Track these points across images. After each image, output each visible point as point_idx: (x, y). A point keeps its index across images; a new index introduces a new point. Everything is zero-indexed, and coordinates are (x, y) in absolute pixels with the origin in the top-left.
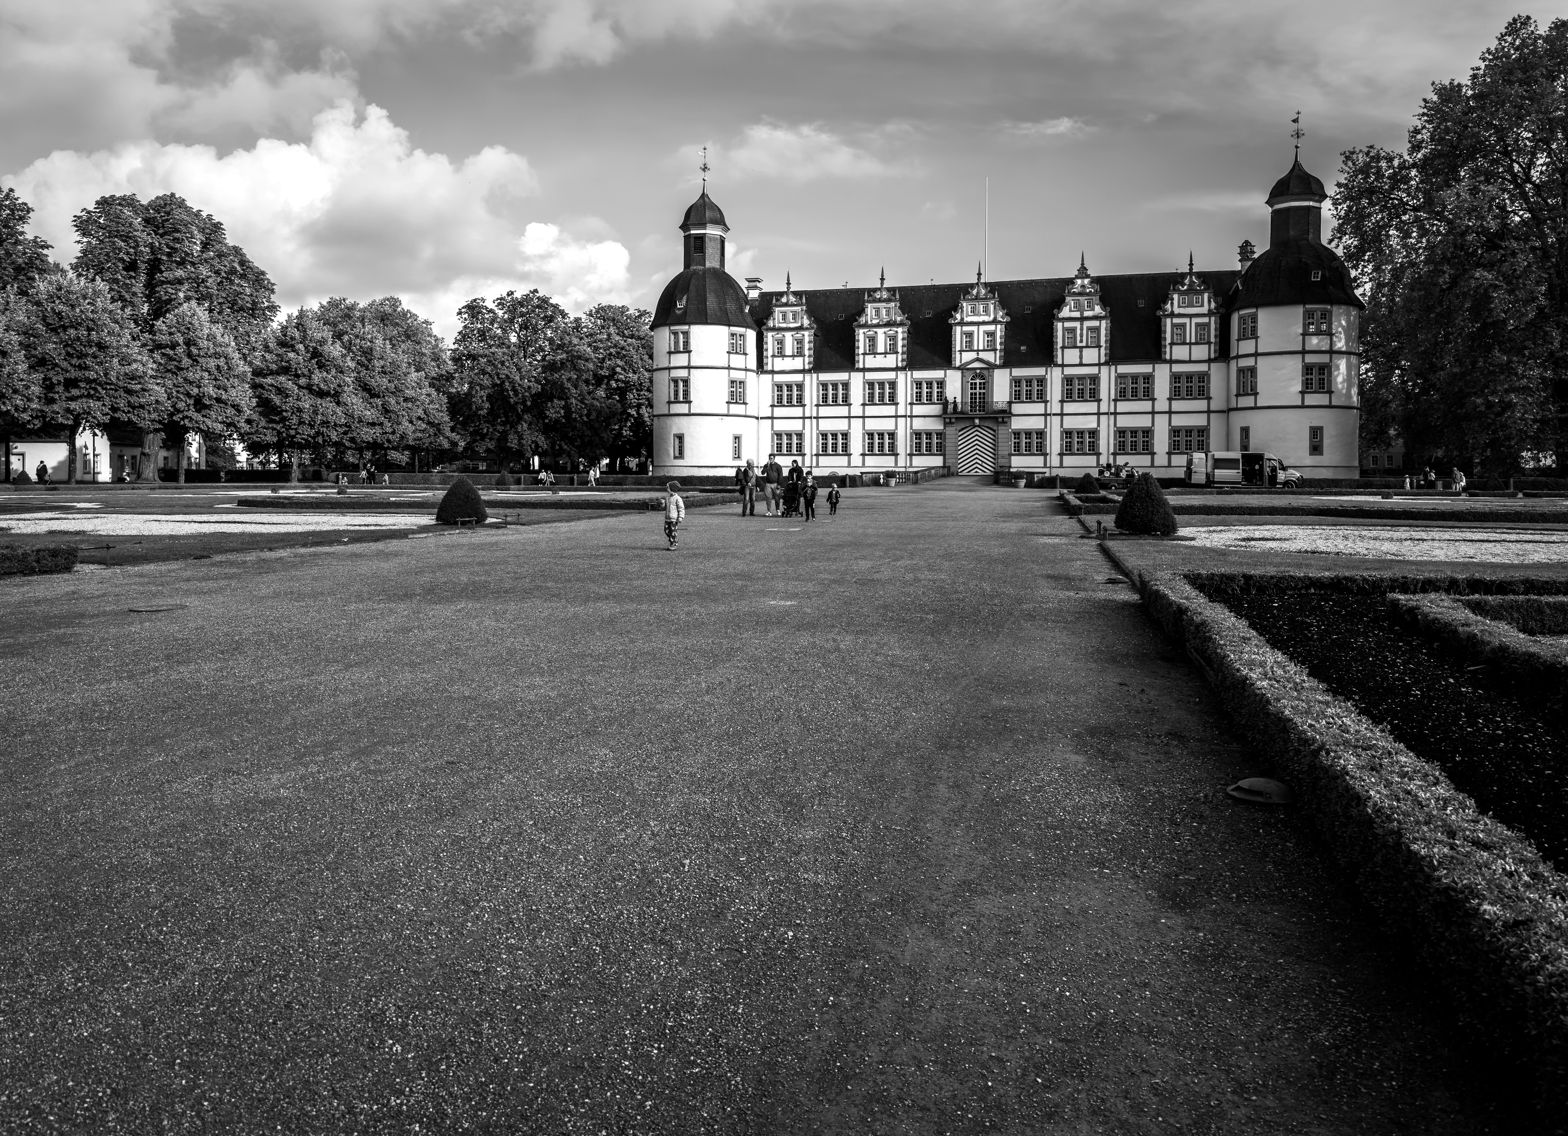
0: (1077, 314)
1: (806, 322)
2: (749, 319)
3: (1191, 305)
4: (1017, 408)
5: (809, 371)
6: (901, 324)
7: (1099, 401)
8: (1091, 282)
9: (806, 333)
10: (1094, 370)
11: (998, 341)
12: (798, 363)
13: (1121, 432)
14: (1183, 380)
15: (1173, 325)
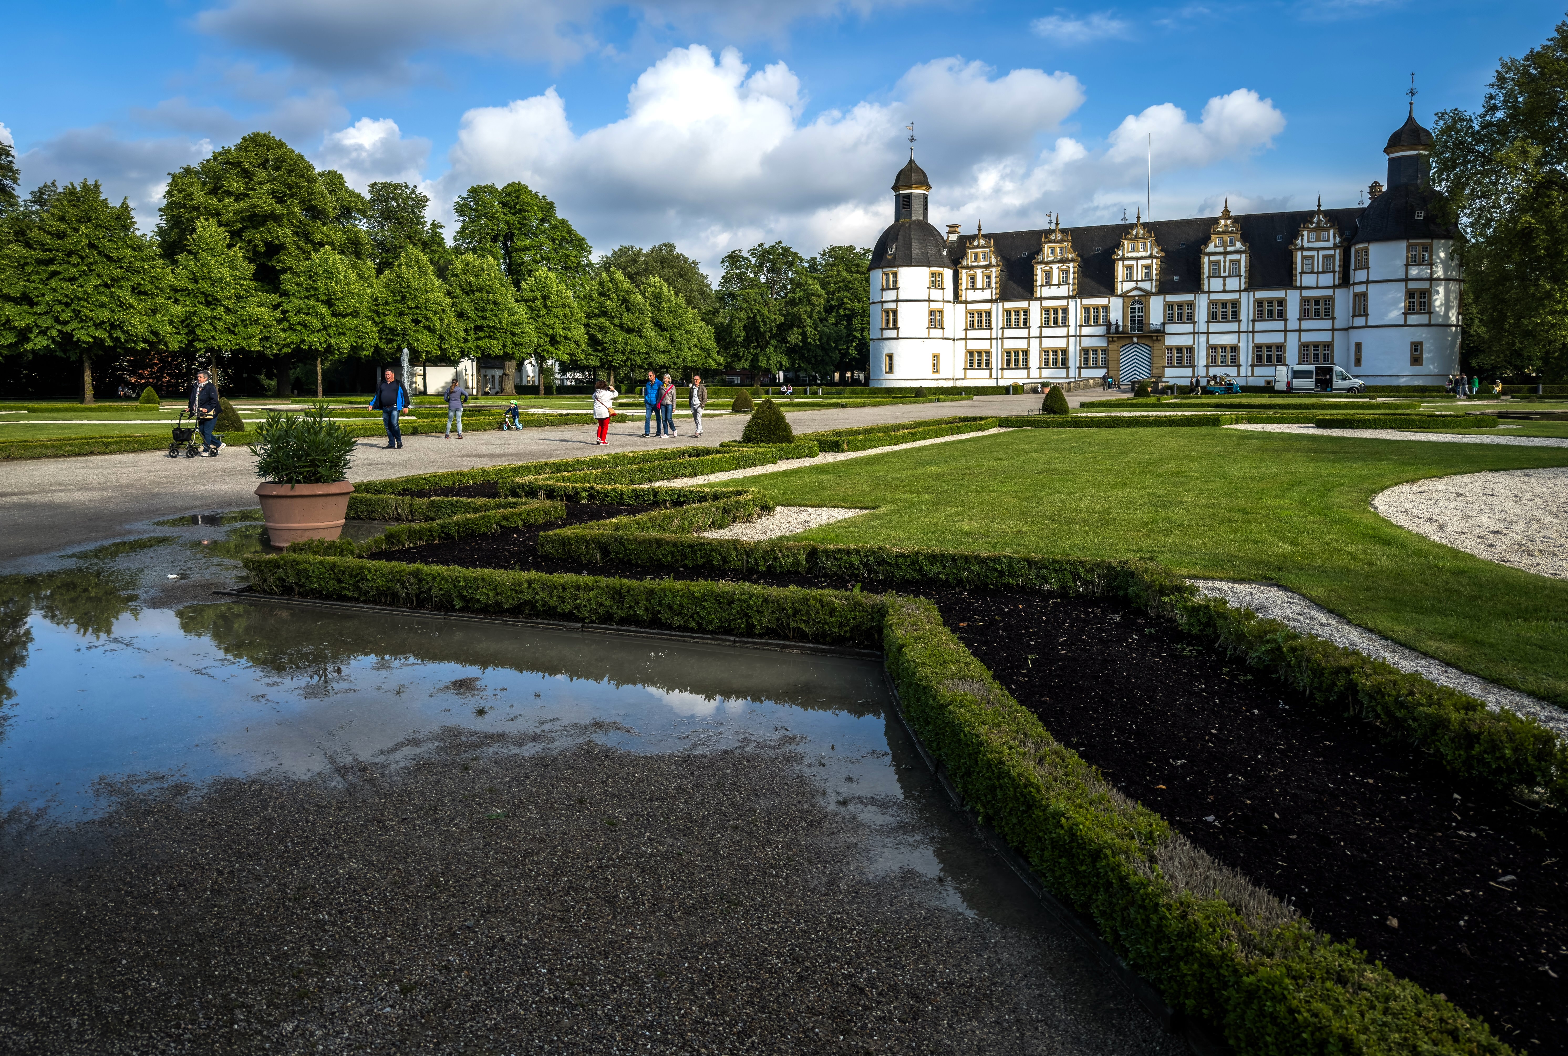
0: (1221, 250)
1: (994, 261)
2: (947, 261)
3: (1318, 240)
4: (1170, 328)
5: (996, 301)
6: (1072, 261)
7: (1239, 321)
8: (1233, 223)
9: (994, 270)
10: (1235, 296)
11: (1154, 272)
12: (987, 294)
13: (1258, 347)
14: (1312, 303)
15: (1303, 258)
